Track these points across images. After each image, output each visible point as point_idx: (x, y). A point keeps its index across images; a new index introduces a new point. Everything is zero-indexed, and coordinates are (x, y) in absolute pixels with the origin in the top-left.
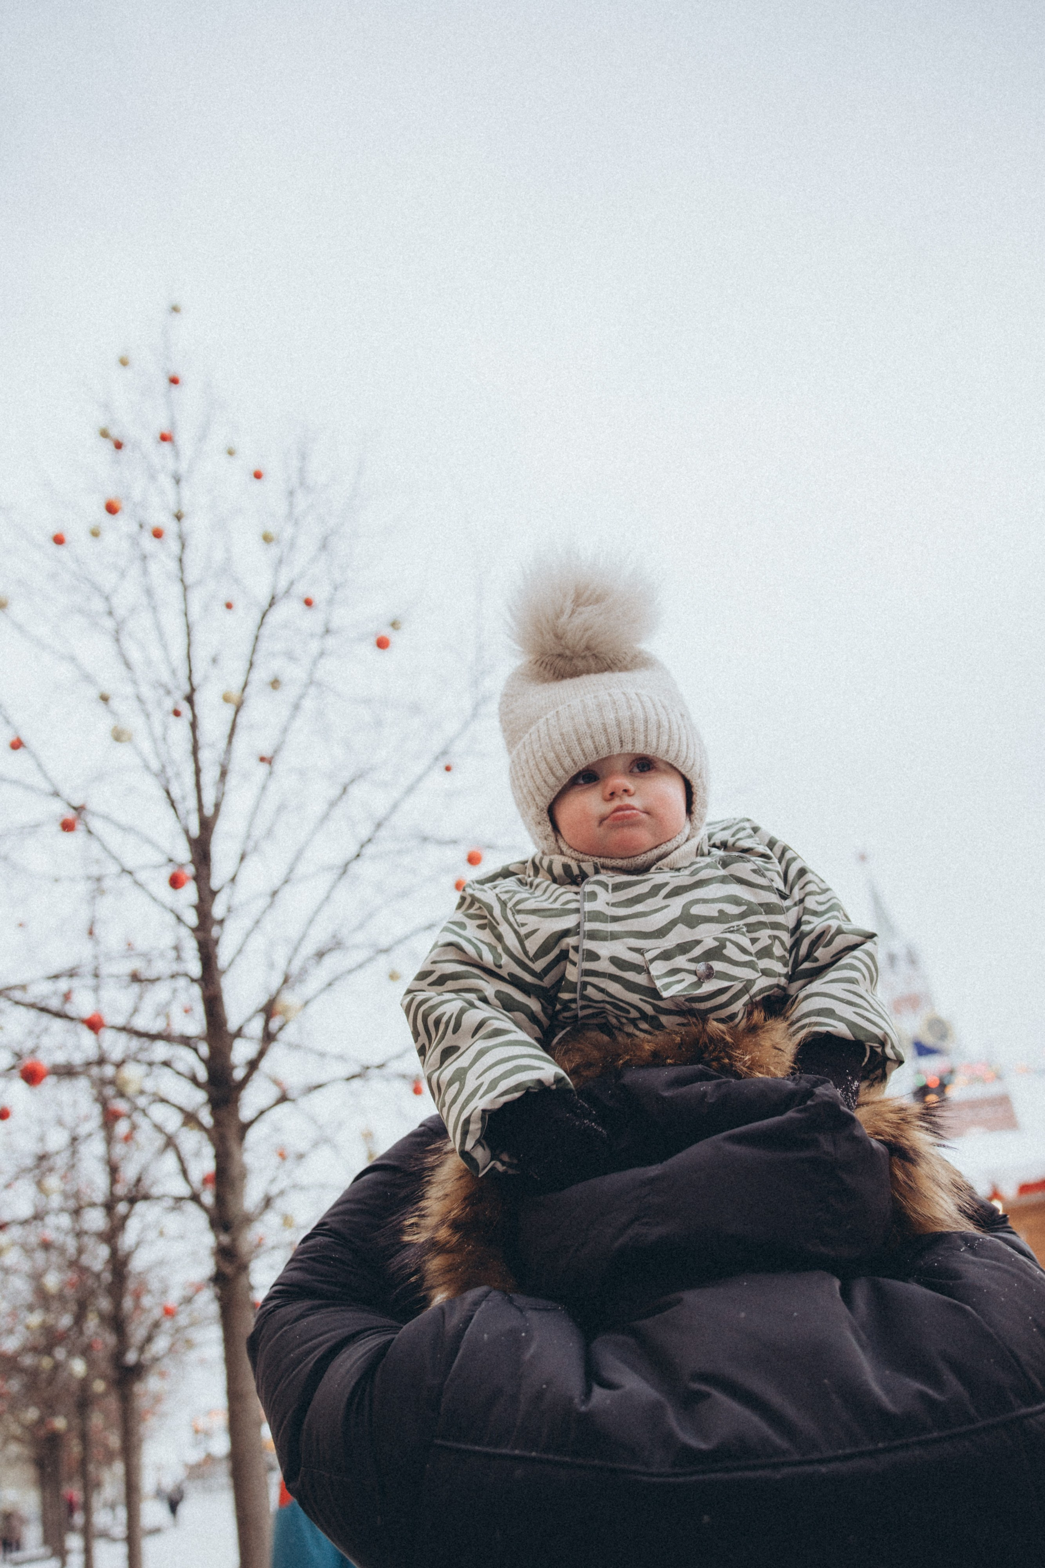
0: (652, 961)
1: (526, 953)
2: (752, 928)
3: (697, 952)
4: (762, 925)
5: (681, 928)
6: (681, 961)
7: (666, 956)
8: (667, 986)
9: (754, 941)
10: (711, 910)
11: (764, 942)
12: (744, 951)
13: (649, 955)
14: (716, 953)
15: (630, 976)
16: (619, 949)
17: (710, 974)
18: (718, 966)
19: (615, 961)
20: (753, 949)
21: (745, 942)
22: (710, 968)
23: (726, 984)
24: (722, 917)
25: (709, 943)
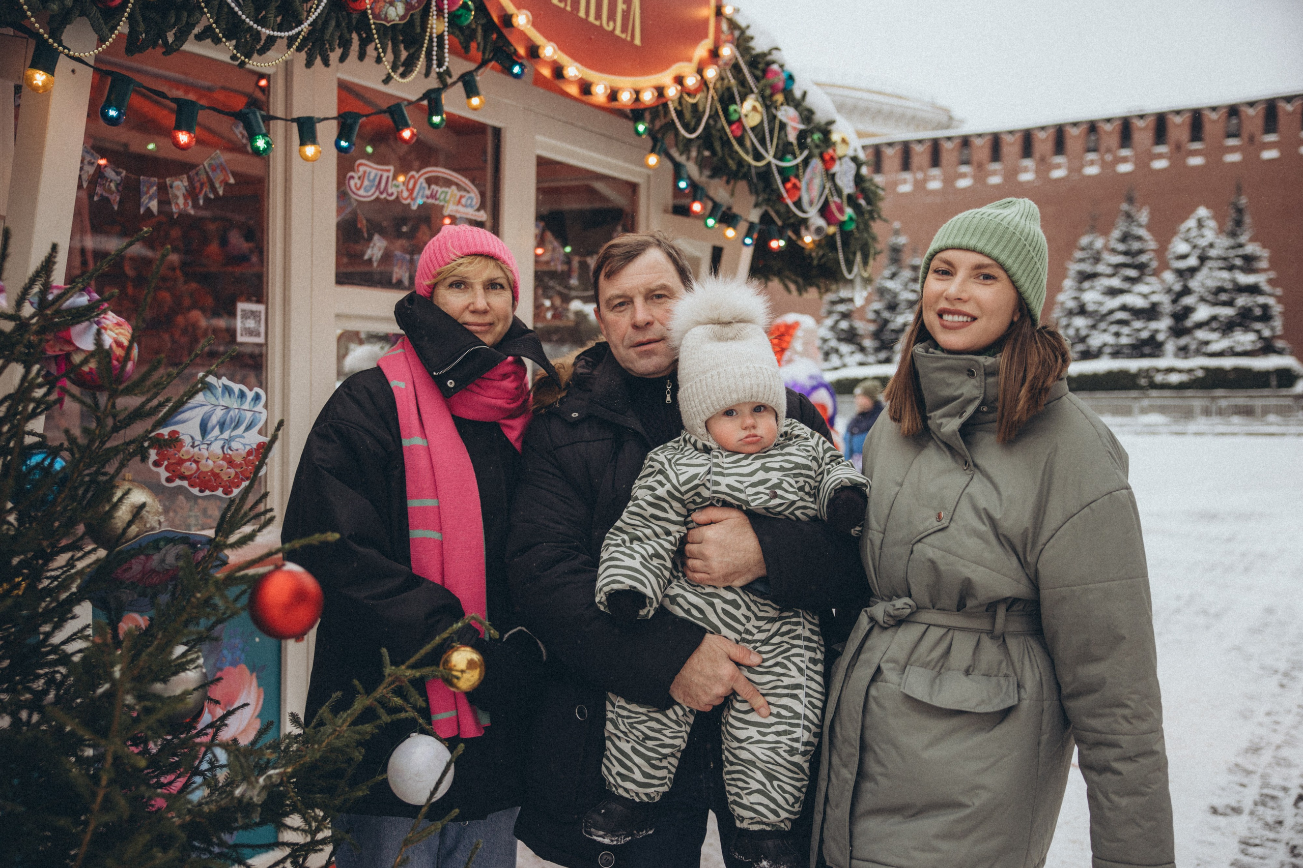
0: (746, 487)
1: (678, 481)
2: (796, 476)
3: (769, 484)
4: (801, 475)
5: (761, 472)
6: (761, 489)
7: (753, 485)
8: (754, 500)
9: (797, 482)
10: (777, 465)
11: (801, 483)
12: (791, 485)
13: (746, 485)
14: (779, 485)
15: (736, 494)
16: (731, 481)
17: (775, 496)
18: (779, 492)
19: (728, 486)
20: (796, 486)
21: (792, 481)
22: (775, 493)
23: (783, 501)
24: (781, 469)
25: (775, 481)
